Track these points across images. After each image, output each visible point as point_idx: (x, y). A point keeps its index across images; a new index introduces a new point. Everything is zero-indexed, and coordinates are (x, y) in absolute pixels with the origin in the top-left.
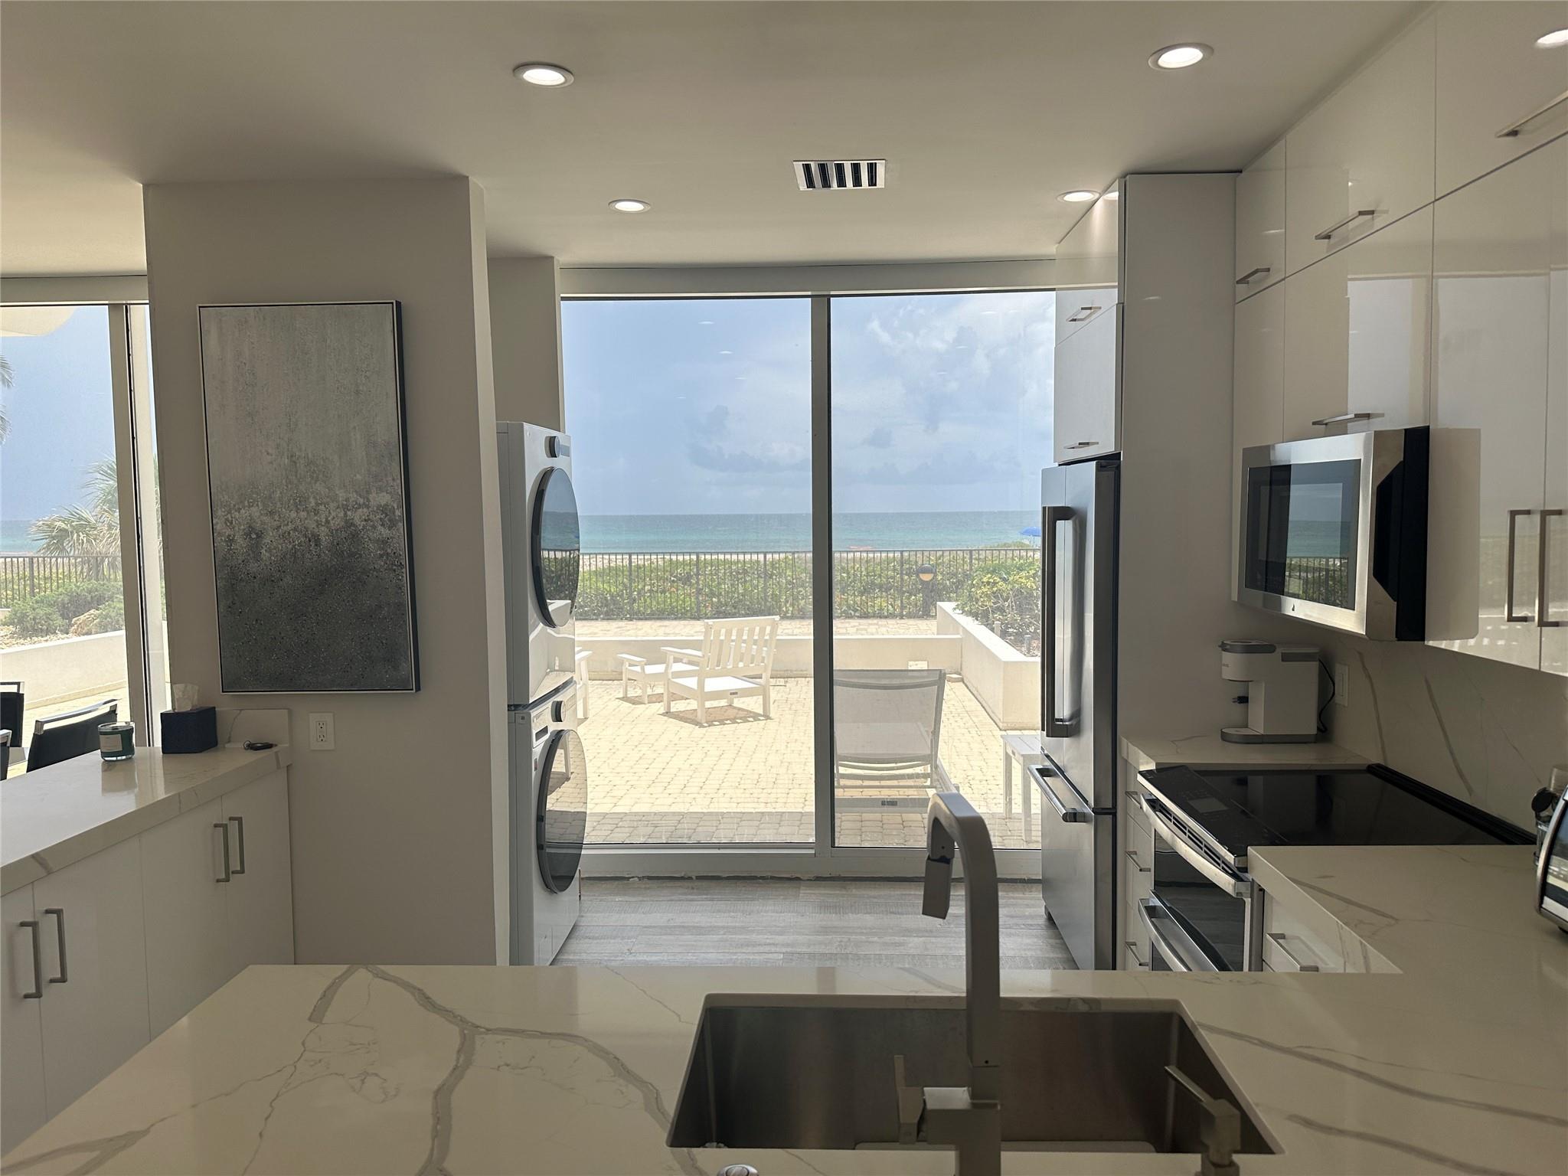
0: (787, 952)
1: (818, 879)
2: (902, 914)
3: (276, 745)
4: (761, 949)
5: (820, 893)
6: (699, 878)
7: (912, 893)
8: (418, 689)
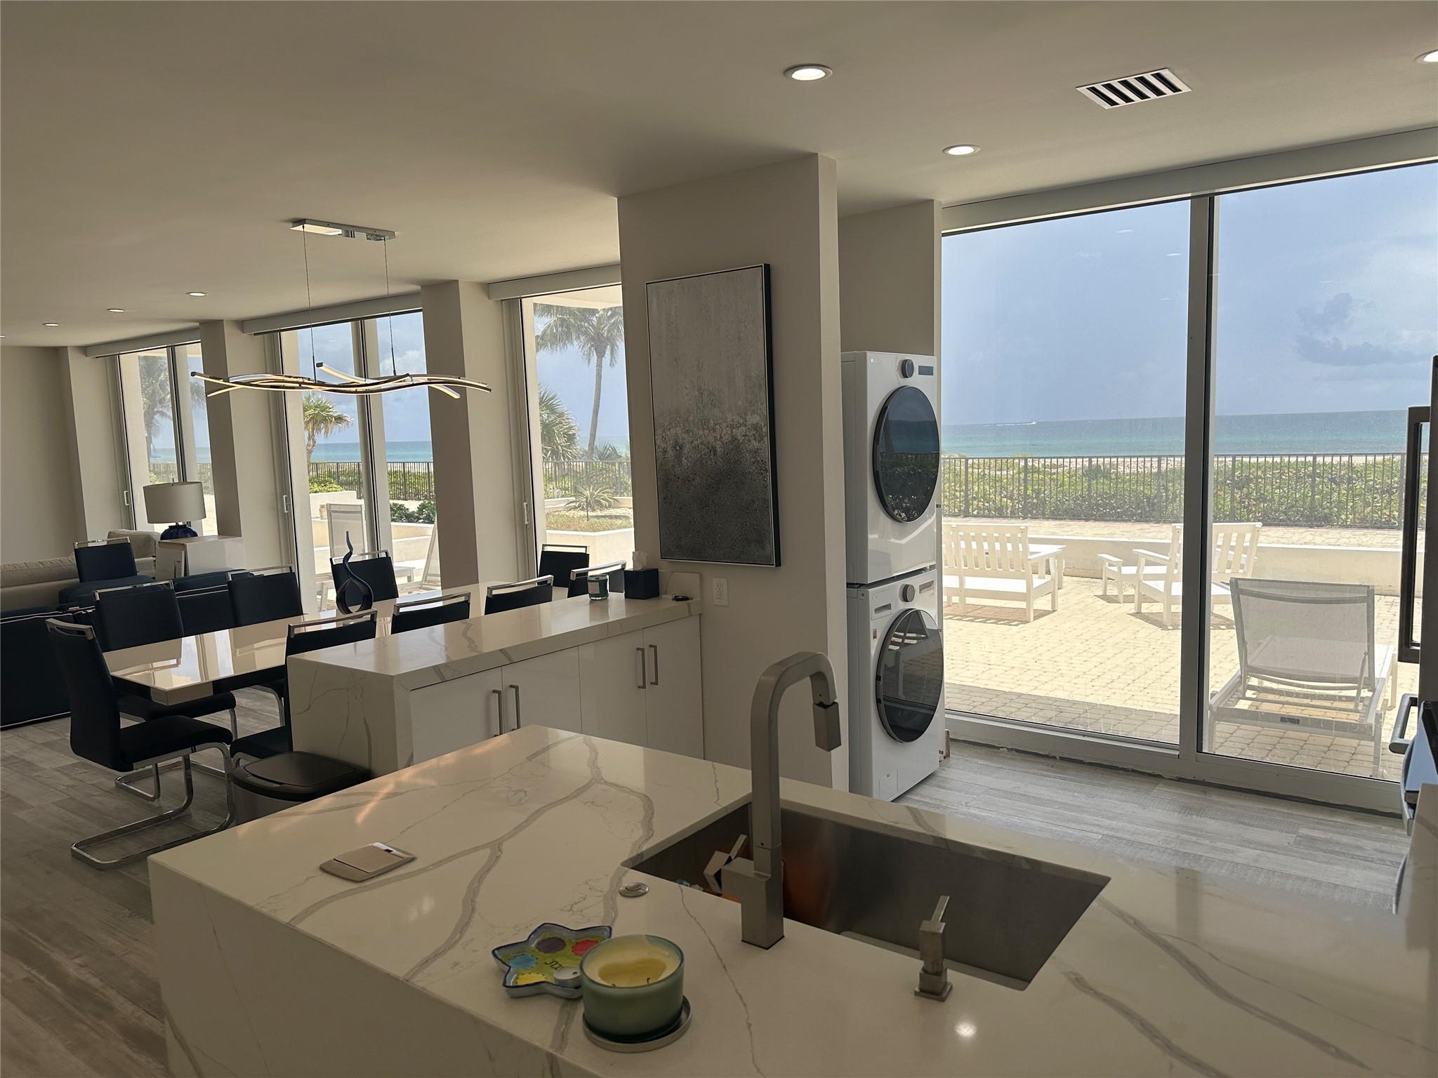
0: (1107, 835)
1: (1180, 780)
2: (1252, 826)
3: (691, 599)
4: (1085, 827)
5: (1174, 793)
6: (1062, 759)
7: (1278, 809)
8: (778, 564)
